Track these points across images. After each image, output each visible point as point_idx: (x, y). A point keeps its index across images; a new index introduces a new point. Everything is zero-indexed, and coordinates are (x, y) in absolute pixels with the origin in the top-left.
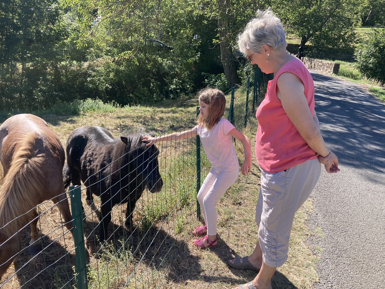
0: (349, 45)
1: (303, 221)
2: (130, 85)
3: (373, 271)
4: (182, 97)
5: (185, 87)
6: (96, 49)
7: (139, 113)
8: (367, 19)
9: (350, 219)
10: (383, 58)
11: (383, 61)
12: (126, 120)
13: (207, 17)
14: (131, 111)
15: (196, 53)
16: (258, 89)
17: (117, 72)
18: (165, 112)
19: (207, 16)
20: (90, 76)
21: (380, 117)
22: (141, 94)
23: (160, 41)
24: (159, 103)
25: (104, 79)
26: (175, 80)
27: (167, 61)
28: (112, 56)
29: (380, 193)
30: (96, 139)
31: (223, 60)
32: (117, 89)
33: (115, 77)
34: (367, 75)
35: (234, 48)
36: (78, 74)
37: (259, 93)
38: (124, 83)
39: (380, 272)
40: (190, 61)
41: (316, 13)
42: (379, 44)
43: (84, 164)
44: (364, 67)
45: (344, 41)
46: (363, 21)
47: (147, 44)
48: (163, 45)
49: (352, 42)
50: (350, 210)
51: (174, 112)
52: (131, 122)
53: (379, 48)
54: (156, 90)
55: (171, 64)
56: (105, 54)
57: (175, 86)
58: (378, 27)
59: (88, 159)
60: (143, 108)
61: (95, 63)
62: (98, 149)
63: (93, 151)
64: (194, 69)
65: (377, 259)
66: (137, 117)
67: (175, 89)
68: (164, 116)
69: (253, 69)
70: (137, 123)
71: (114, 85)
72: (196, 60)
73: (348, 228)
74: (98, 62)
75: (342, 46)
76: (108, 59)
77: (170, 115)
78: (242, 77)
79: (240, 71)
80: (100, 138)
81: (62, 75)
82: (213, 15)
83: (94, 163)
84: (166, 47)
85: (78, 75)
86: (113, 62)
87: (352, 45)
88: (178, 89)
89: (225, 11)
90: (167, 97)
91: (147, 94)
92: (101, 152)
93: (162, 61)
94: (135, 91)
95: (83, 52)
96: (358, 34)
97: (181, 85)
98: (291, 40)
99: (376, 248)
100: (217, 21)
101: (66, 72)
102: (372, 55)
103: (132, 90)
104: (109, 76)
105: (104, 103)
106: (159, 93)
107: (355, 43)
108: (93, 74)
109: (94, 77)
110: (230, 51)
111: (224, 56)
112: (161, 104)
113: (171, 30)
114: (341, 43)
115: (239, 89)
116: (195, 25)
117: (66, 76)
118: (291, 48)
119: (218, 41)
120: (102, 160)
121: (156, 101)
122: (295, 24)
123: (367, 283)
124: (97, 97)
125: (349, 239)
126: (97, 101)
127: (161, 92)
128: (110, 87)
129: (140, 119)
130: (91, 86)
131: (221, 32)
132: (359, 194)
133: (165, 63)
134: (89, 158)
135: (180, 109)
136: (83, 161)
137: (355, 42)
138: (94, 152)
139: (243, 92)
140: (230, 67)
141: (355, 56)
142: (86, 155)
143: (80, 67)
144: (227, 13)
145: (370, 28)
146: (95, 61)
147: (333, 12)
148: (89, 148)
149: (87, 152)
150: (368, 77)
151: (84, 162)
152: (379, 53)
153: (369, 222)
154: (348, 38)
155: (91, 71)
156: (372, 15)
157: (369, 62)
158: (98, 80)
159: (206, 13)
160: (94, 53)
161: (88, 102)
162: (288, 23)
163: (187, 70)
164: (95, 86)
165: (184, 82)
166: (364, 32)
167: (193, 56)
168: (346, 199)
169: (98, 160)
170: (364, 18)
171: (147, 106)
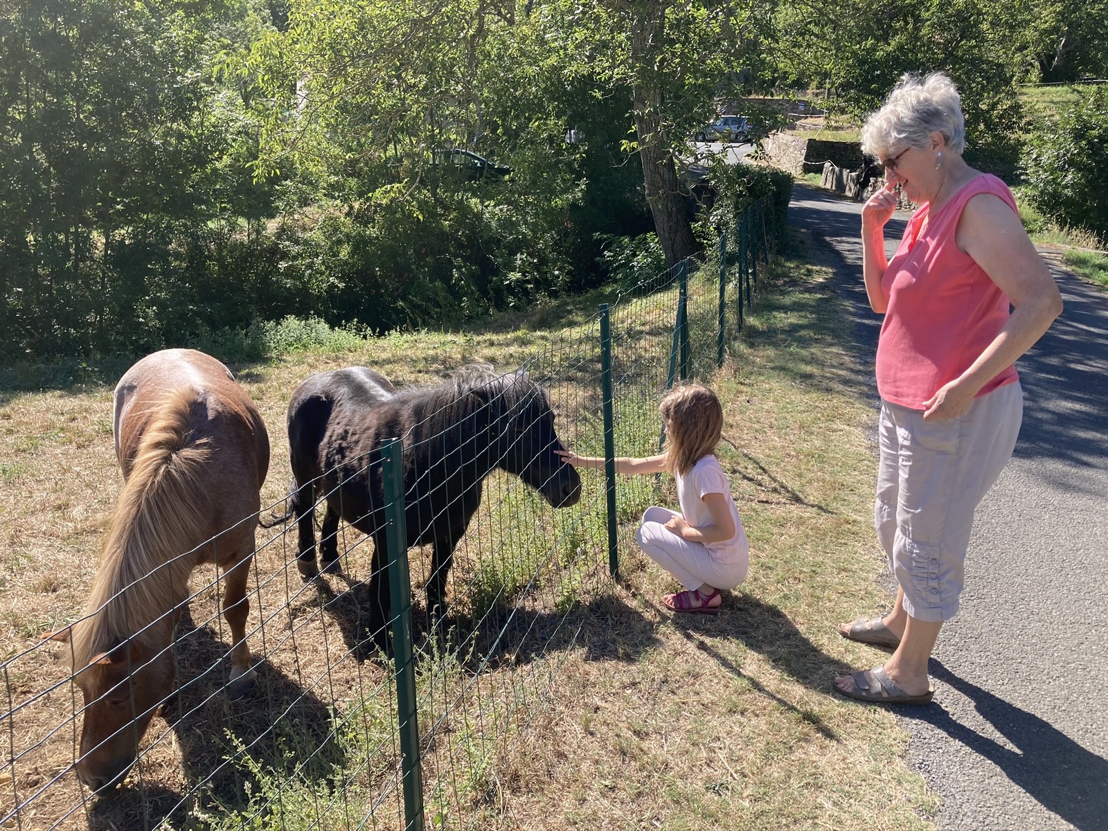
0: (1004, 138)
1: (872, 576)
2: (395, 277)
3: (1044, 678)
4: (540, 304)
5: (548, 275)
6: (300, 182)
7: (429, 348)
8: (1055, 63)
9: (991, 571)
10: (1101, 170)
11: (1103, 179)
12: (397, 367)
13: (603, 80)
14: (406, 345)
15: (574, 181)
16: (750, 271)
17: (360, 244)
18: (500, 345)
19: (600, 79)
20: (285, 256)
21: (1092, 329)
22: (429, 300)
23: (472, 153)
24: (478, 322)
25: (323, 263)
26: (519, 258)
27: (495, 206)
28: (345, 200)
29: (1074, 513)
30: (352, 398)
31: (649, 195)
32: (361, 290)
33: (353, 257)
34: (1057, 219)
35: (681, 162)
36: (251, 253)
37: (755, 281)
38: (379, 273)
39: (1062, 679)
40: (558, 202)
41: (905, 54)
42: (1086, 131)
43: (328, 458)
44: (1048, 198)
45: (990, 126)
46: (1044, 68)
47: (437, 162)
48: (483, 163)
49: (1012, 129)
50: (993, 553)
51: (524, 342)
52: (412, 373)
53: (1090, 143)
54: (468, 286)
55: (506, 214)
56: (325, 195)
57: (519, 275)
58: (1088, 82)
59: (337, 446)
60: (436, 338)
61: (298, 220)
62: (357, 419)
63: (346, 425)
64: (569, 226)
65: (1056, 655)
66: (425, 358)
67: (520, 282)
68: (498, 353)
69: (734, 217)
70: (426, 376)
71: (351, 279)
72: (575, 199)
73: (986, 590)
74: (306, 216)
75: (986, 140)
76: (335, 208)
77: (513, 349)
78: (705, 242)
79: (700, 223)
80: (360, 393)
81: (210, 258)
82: (617, 74)
83: (351, 452)
84: (491, 167)
85: (254, 256)
86: (348, 214)
87: (1013, 136)
88: (529, 282)
89: (651, 62)
90: (501, 305)
91: (445, 298)
92: (367, 425)
93: (480, 208)
94: (410, 294)
95: (265, 193)
96: (1029, 106)
97: (538, 271)
98: (841, 132)
99: (1055, 632)
100: (629, 89)
101: (220, 247)
102: (1071, 163)
103: (400, 291)
104: (336, 255)
105: (332, 328)
106: (477, 295)
107: (1021, 132)
108: (295, 249)
109: (295, 258)
110: (669, 171)
111: (652, 184)
112: (485, 323)
113: (503, 120)
114: (981, 132)
115: (699, 274)
116: (570, 103)
117: (220, 260)
118: (842, 155)
119: (634, 144)
120: (370, 442)
121: (470, 317)
122: (846, 86)
123: (1028, 702)
124: (312, 312)
125: (987, 613)
126: (311, 321)
127: (484, 292)
128: (341, 285)
129: (433, 364)
130: (289, 283)
131: (641, 119)
132: (1020, 516)
133: (489, 212)
134: (339, 442)
135: (538, 333)
136: (324, 453)
137: (1021, 129)
138: (348, 427)
139: (709, 280)
140: (670, 215)
141: (1022, 168)
142: (331, 436)
143: (258, 232)
144: (656, 69)
145: (1066, 88)
146: (296, 216)
147: (954, 49)
148: (337, 421)
149: (334, 429)
150: (1062, 223)
151: (328, 453)
152: (1089, 156)
153: (1041, 576)
154: (1001, 117)
155: (287, 243)
156: (1068, 49)
157: (1063, 183)
158: (307, 267)
159: (597, 70)
160: (295, 194)
161: (287, 327)
162: (828, 86)
163: (552, 229)
164: (301, 282)
165: (543, 261)
166: (1048, 100)
167: (564, 191)
168: (984, 528)
169: (360, 445)
170: (1046, 61)
171: (446, 332)
